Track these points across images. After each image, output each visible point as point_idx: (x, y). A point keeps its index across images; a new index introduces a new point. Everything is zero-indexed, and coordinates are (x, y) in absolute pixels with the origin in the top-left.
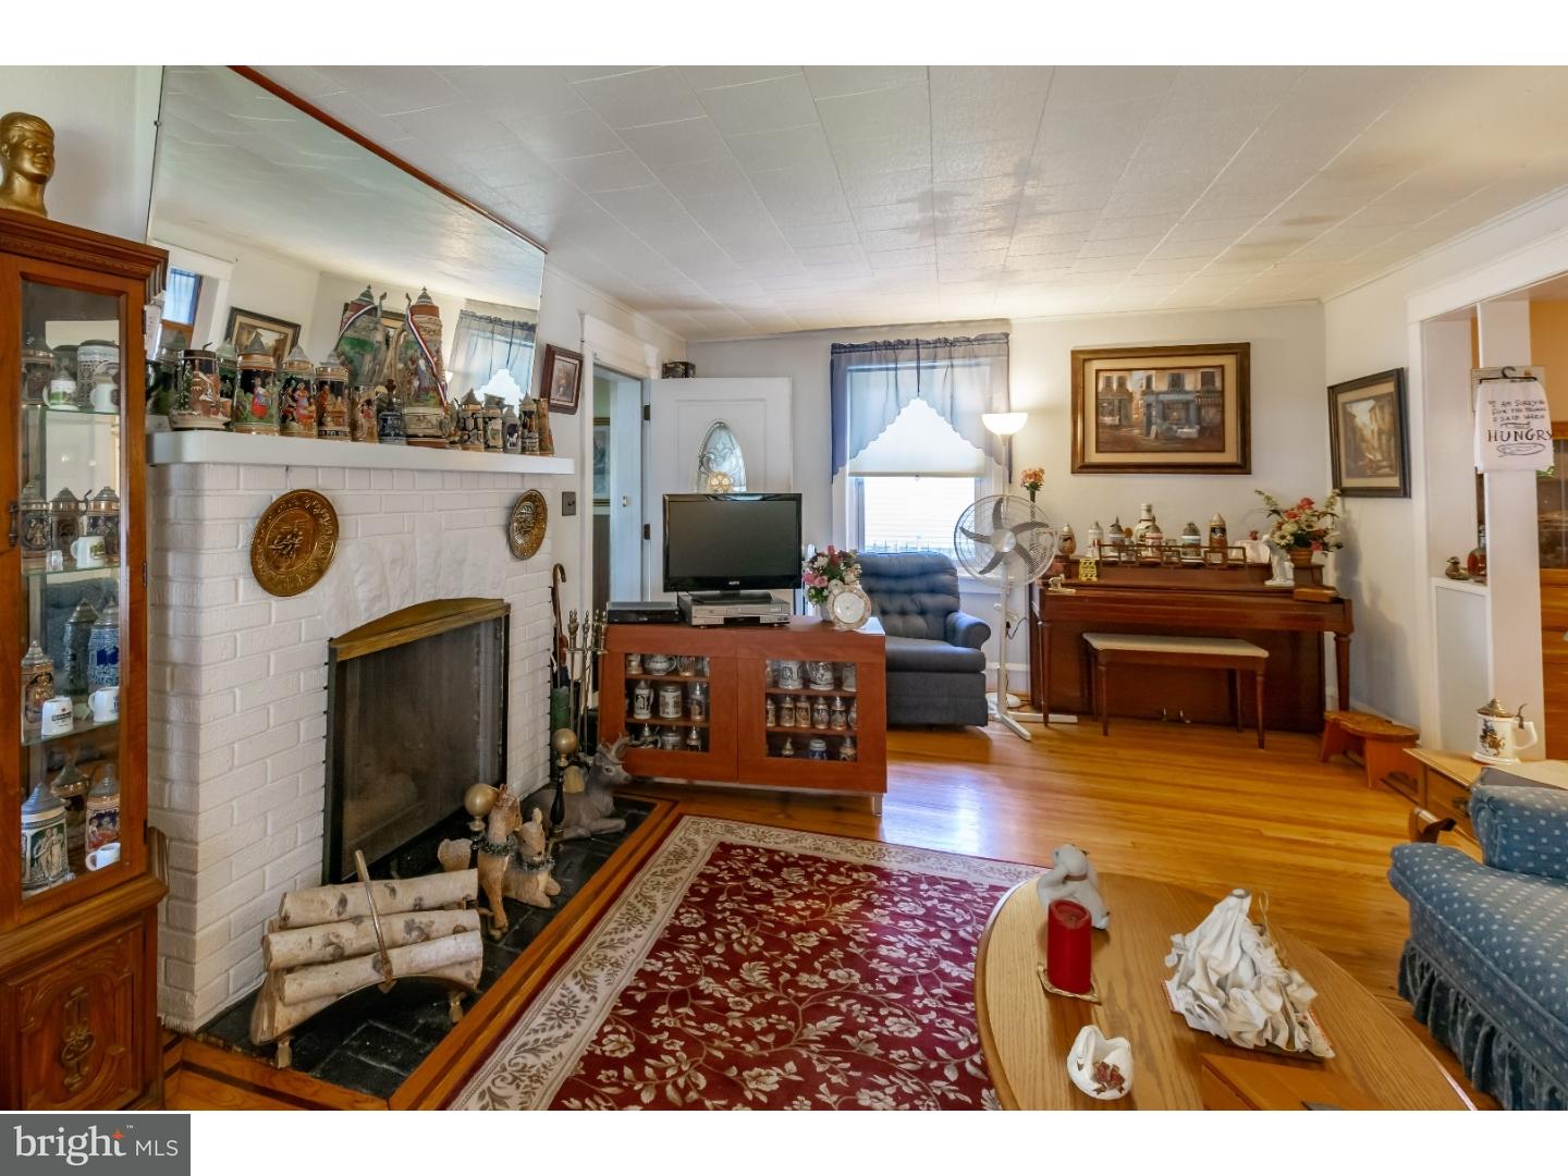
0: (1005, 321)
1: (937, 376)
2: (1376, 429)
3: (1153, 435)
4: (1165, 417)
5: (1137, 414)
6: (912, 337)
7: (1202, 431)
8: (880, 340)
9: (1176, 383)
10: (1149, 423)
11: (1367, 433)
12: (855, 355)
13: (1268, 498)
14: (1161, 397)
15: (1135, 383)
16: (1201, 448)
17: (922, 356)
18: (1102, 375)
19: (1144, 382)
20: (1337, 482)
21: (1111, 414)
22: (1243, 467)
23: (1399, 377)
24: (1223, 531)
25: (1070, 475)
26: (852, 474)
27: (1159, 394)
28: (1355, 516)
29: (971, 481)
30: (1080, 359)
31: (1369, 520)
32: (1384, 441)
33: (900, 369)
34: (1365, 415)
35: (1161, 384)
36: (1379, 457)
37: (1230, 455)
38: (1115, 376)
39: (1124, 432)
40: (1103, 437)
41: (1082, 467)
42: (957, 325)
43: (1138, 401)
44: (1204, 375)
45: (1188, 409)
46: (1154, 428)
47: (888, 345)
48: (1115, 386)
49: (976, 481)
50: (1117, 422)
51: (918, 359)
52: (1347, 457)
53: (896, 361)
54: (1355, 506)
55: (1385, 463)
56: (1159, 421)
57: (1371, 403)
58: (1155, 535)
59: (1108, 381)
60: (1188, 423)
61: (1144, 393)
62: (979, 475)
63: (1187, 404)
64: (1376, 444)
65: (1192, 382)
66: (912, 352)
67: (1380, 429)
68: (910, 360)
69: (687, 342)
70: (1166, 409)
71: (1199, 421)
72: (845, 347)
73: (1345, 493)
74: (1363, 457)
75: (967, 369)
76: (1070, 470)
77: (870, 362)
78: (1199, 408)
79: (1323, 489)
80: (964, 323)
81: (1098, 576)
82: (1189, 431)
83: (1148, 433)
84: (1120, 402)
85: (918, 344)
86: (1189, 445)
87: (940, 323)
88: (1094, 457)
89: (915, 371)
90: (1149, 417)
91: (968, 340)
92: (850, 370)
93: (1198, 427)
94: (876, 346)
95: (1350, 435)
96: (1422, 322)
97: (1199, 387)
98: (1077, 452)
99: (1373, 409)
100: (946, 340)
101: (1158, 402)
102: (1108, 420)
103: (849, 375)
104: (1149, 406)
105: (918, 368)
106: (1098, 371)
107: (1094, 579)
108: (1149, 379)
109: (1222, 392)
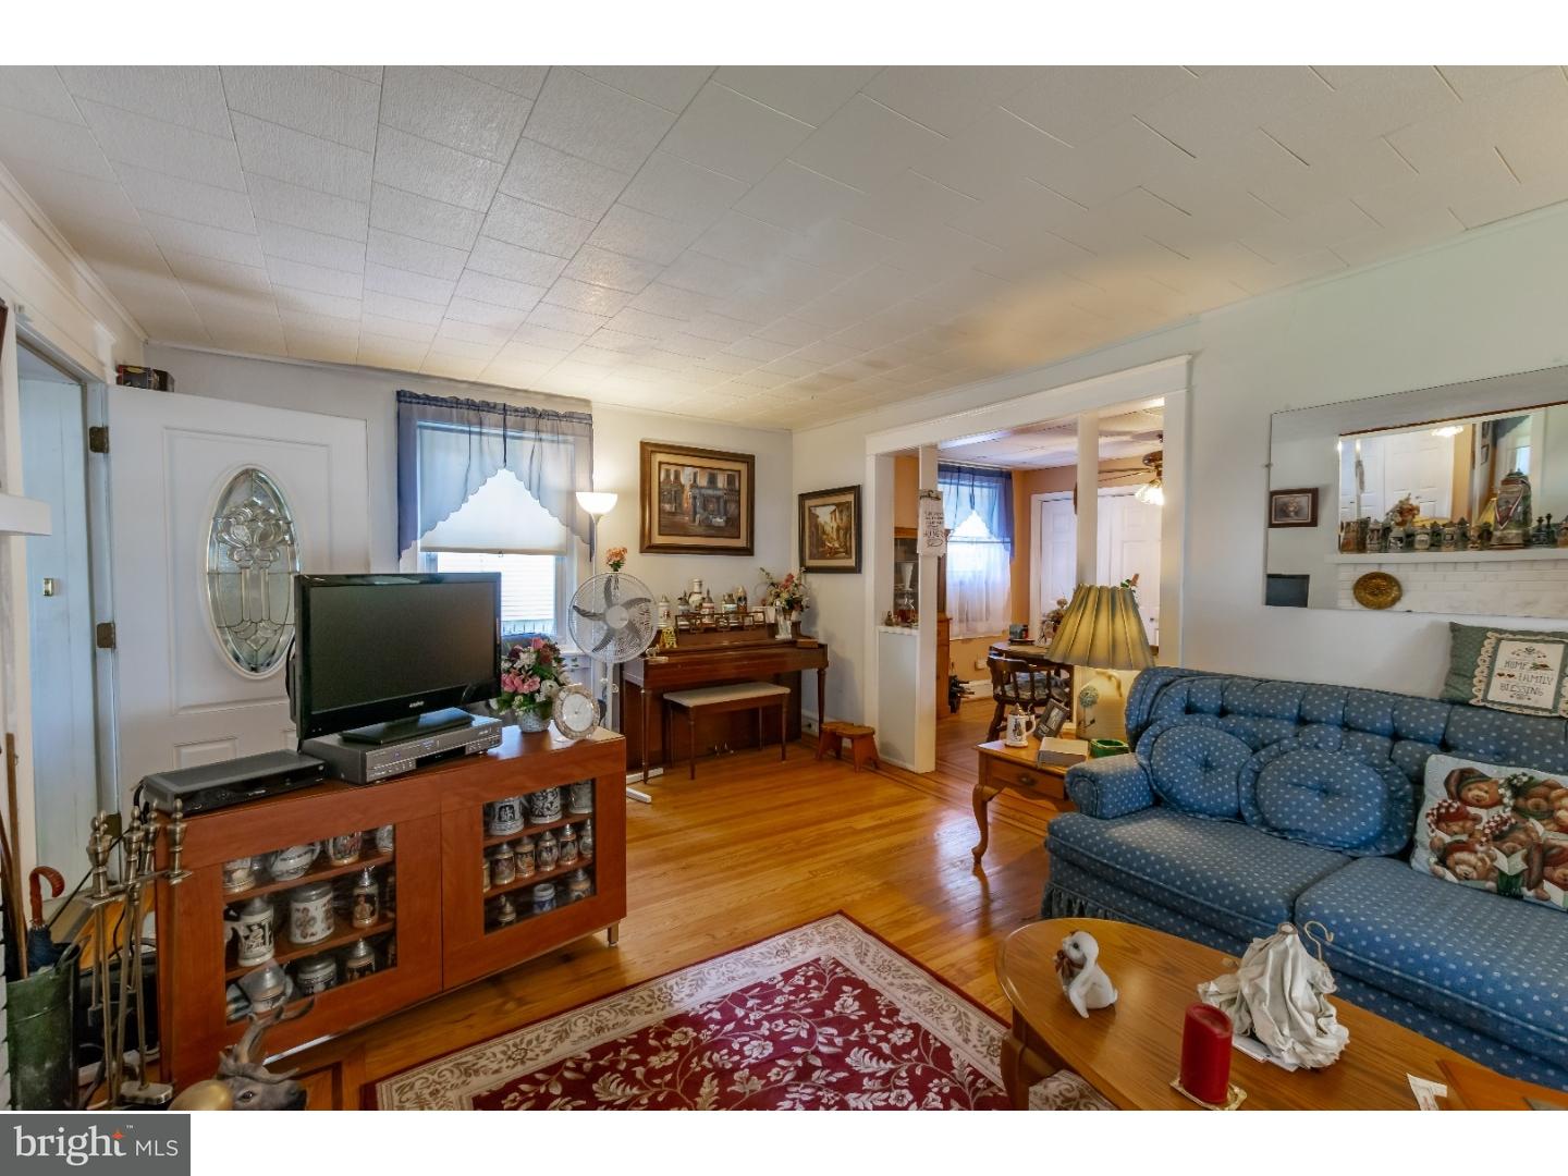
0: (587, 402)
1: (524, 447)
2: (835, 526)
3: (697, 522)
4: (705, 508)
5: (687, 504)
6: (500, 401)
7: (727, 522)
8: (462, 397)
9: (712, 481)
10: (695, 513)
11: (828, 529)
12: (431, 409)
13: (768, 574)
14: (703, 491)
15: (686, 477)
16: (727, 534)
17: (508, 424)
18: (664, 467)
19: (692, 477)
20: (802, 562)
21: (669, 502)
22: (748, 551)
23: (856, 490)
24: (745, 599)
25: (639, 555)
26: (423, 549)
27: (702, 488)
28: (814, 586)
29: (551, 559)
30: (648, 450)
31: (825, 590)
32: (841, 535)
33: (488, 434)
34: (825, 515)
35: (703, 481)
36: (837, 545)
37: (741, 543)
38: (673, 469)
39: (678, 518)
40: (664, 522)
41: (648, 547)
42: (542, 397)
43: (688, 493)
44: (729, 476)
45: (718, 502)
46: (698, 516)
47: (471, 405)
48: (672, 478)
49: (557, 559)
50: (673, 510)
51: (505, 427)
52: (811, 544)
53: (481, 424)
54: (814, 580)
55: (841, 550)
56: (702, 511)
57: (833, 508)
58: (709, 605)
59: (668, 471)
60: (719, 514)
61: (692, 487)
62: (560, 553)
63: (718, 498)
64: (835, 537)
65: (721, 481)
66: (496, 417)
67: (838, 526)
68: (496, 426)
69: (146, 342)
70: (706, 500)
71: (726, 513)
72: (418, 397)
73: (809, 570)
74: (823, 545)
75: (555, 445)
76: (638, 550)
77: (450, 421)
78: (726, 502)
79: (795, 569)
80: (550, 396)
81: (677, 643)
82: (719, 521)
83: (694, 521)
84: (676, 492)
85: (505, 408)
86: (718, 532)
87: (526, 391)
88: (658, 540)
89: (502, 439)
90: (695, 506)
91: (557, 415)
92: (421, 427)
93: (725, 518)
94: (456, 403)
95: (813, 529)
96: (876, 455)
97: (726, 486)
98: (645, 535)
99: (835, 511)
100: (535, 411)
101: (700, 494)
102: (667, 507)
103: (418, 431)
104: (695, 498)
105: (505, 437)
106: (660, 463)
107: (675, 646)
108: (695, 474)
109: (739, 491)
